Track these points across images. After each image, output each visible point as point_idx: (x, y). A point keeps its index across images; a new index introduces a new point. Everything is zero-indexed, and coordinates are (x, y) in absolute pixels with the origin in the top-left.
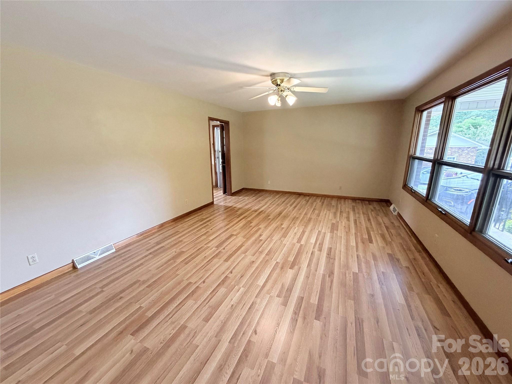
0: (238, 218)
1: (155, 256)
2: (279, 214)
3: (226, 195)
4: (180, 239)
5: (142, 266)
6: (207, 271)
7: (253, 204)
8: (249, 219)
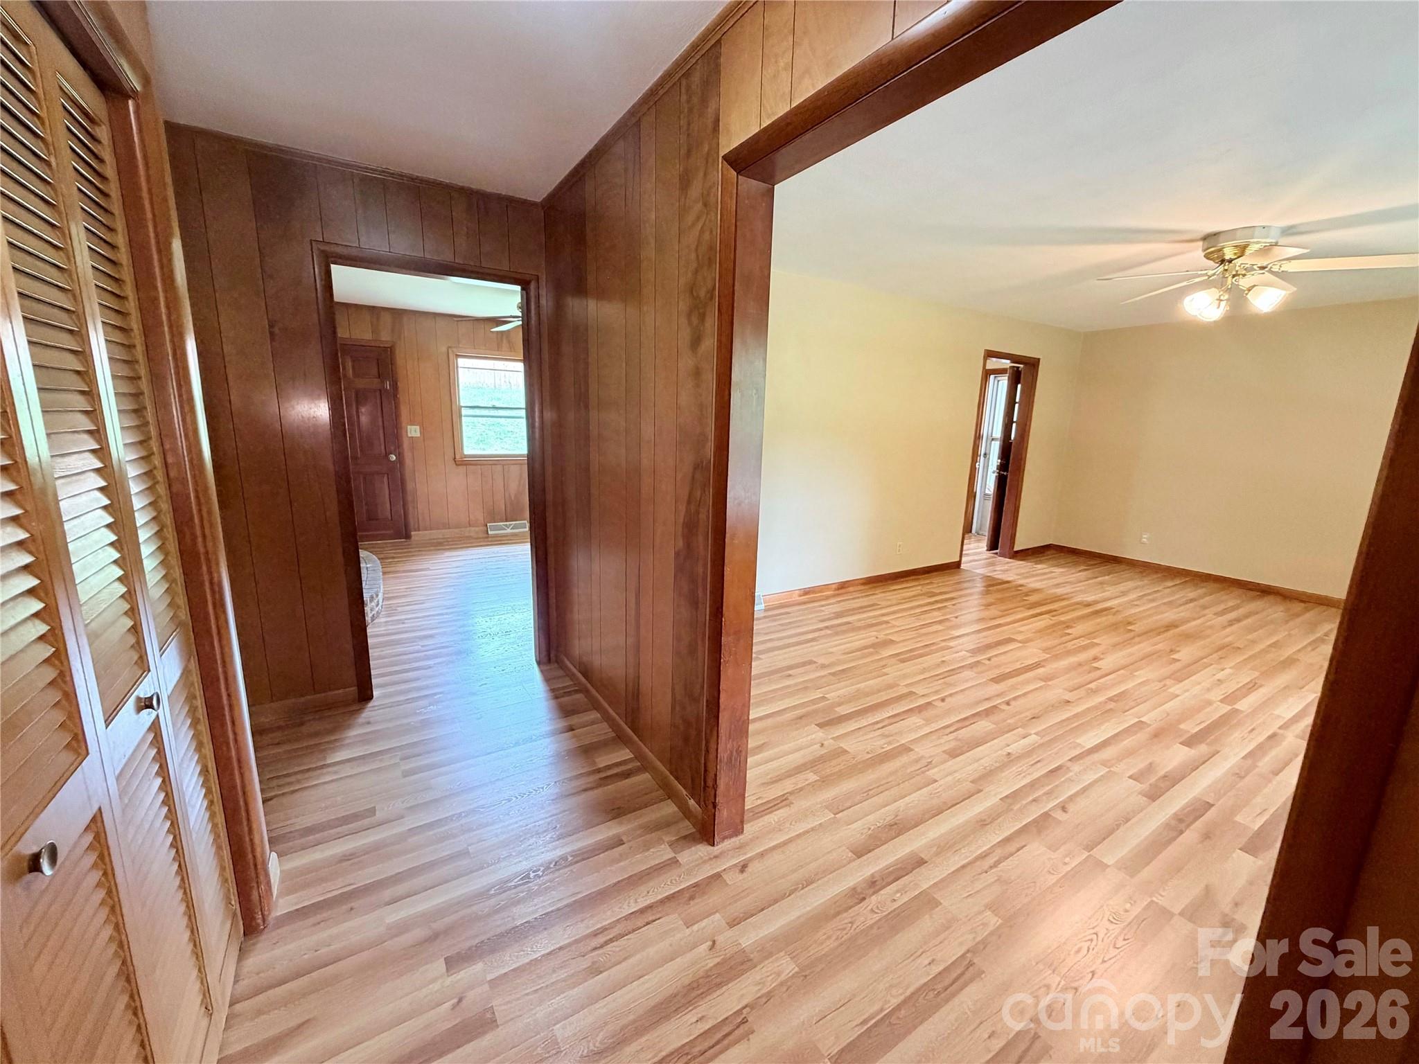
0: (1029, 608)
1: (837, 634)
2: (1167, 627)
3: (996, 553)
4: (885, 619)
5: (815, 643)
6: (949, 685)
7: (1081, 586)
8: (1062, 619)
